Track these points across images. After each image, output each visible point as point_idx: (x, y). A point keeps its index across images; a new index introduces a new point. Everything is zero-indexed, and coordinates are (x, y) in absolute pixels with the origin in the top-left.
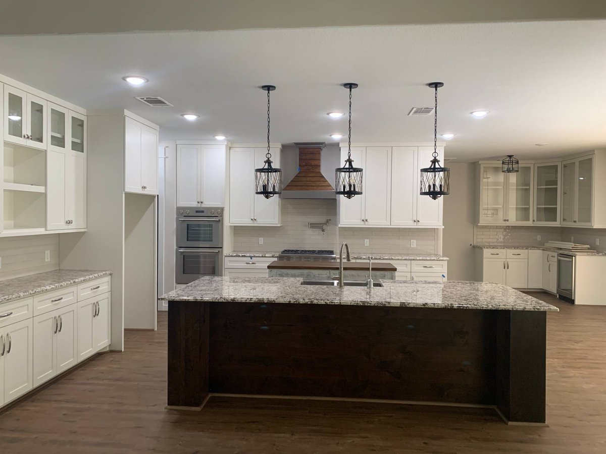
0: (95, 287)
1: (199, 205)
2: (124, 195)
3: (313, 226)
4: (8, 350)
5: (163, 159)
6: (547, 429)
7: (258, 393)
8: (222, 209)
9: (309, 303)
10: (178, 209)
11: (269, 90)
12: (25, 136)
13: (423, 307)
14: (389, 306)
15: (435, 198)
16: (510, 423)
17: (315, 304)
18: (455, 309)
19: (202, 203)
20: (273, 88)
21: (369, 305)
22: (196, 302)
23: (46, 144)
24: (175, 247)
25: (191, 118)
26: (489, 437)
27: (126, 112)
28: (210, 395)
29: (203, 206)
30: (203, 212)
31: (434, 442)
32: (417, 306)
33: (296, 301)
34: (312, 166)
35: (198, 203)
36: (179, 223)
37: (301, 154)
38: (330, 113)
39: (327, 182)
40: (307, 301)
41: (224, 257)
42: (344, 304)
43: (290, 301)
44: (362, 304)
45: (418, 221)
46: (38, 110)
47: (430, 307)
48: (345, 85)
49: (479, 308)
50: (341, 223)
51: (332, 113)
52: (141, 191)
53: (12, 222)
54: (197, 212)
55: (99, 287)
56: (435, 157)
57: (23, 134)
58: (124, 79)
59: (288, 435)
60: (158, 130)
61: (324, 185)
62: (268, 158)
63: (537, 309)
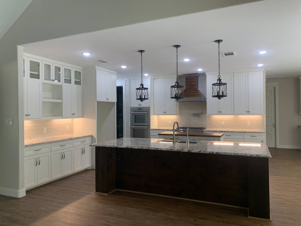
0: (83, 141)
1: (139, 106)
2: (96, 102)
3: (195, 115)
4: (39, 163)
5: (125, 86)
6: (270, 222)
7: (136, 191)
8: (149, 108)
9: (147, 149)
10: (131, 108)
11: (141, 52)
12: (52, 80)
13: (199, 152)
14: (183, 151)
15: (219, 99)
16: (249, 217)
17: (150, 150)
18: (214, 154)
19: (140, 105)
20: (143, 51)
21: (173, 151)
22: (103, 147)
23: (62, 82)
24: (130, 125)
25: (124, 67)
26: (232, 222)
27: (96, 67)
28: (116, 190)
29: (141, 106)
30: (141, 109)
31: (200, 220)
32: (196, 152)
33: (142, 148)
34: (192, 85)
35: (139, 105)
36: (132, 114)
37: (186, 79)
38: (183, 59)
39: (199, 93)
40: (146, 148)
41: (150, 130)
42: (162, 150)
43: (139, 148)
44: (170, 150)
45: (249, 112)
46: (58, 69)
47: (202, 153)
48: (175, 46)
49: (227, 154)
50: (207, 113)
51: (185, 59)
52: (106, 101)
53: (51, 114)
54: (139, 109)
55: (85, 141)
56: (219, 78)
57: (51, 80)
58: (82, 54)
59: (134, 209)
60: (116, 73)
61: (197, 94)
62: (142, 83)
63: (258, 156)
